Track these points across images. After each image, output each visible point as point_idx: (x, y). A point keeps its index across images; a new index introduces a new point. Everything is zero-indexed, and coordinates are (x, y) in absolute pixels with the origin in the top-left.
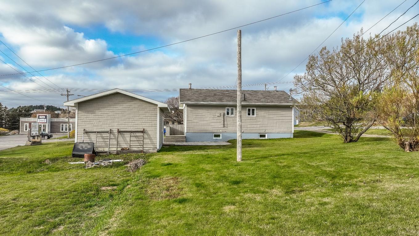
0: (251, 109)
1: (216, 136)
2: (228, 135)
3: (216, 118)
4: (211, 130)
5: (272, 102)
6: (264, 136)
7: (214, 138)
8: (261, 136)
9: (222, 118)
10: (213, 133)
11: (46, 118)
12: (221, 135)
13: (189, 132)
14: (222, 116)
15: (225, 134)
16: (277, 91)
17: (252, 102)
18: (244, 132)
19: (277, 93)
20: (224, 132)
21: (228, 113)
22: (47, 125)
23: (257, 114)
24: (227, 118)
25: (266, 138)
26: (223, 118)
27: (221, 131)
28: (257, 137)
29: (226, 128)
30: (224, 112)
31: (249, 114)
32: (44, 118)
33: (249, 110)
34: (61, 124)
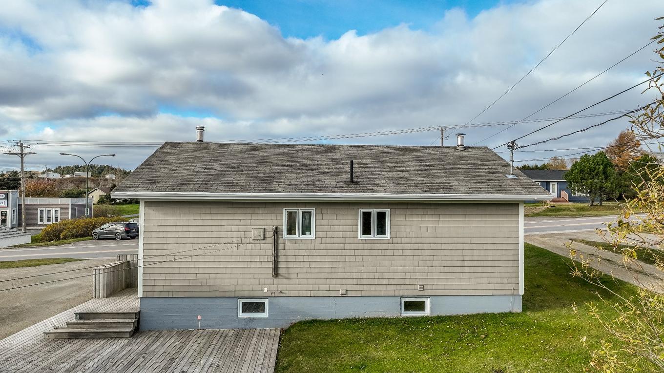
0: (374, 212)
1: (247, 308)
2: (292, 304)
3: (249, 247)
4: (233, 288)
5: (449, 189)
6: (420, 306)
7: (243, 316)
8: (409, 306)
9: (269, 244)
10: (239, 298)
11: (7, 197)
12: (267, 302)
13: (150, 294)
14: (270, 240)
15: (281, 301)
16: (467, 148)
17: (376, 188)
18: (349, 294)
19: (465, 154)
20: (277, 294)
21: (291, 230)
22: (9, 211)
23: (395, 229)
24: (287, 247)
25: (427, 312)
26: (271, 247)
27: (266, 290)
28: (393, 310)
29: (285, 282)
30: (276, 224)
31: (367, 230)
32: (3, 199)
33: (367, 217)
34: (39, 210)
